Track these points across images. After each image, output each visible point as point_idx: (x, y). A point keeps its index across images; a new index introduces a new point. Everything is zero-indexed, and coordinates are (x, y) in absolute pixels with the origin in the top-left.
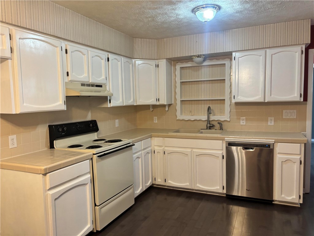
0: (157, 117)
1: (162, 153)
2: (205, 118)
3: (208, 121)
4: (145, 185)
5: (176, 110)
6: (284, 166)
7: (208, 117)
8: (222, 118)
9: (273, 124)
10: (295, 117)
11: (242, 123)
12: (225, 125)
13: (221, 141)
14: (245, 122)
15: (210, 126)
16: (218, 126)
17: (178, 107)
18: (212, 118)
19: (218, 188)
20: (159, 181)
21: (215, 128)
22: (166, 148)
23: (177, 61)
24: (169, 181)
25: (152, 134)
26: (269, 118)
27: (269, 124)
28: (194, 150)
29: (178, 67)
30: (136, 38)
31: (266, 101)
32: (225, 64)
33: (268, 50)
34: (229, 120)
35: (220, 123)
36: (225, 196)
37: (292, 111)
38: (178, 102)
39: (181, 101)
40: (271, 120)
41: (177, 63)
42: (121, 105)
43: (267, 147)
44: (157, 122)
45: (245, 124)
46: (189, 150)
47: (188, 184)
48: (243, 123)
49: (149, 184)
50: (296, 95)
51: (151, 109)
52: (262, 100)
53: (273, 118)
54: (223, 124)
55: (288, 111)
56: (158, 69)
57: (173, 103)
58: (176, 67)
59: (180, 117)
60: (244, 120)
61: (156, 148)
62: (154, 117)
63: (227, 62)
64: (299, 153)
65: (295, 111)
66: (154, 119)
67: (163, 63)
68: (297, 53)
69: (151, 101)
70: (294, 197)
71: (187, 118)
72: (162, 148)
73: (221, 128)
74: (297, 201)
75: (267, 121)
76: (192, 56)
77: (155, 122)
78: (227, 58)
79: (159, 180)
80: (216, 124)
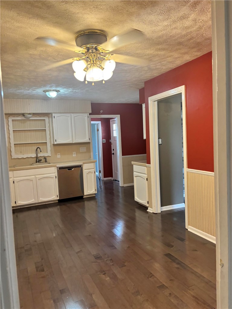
1: (12, 183)
2: (34, 155)
5: (11, 151)
6: (88, 175)
7: (37, 155)
8: (46, 155)
9: (75, 156)
10: (86, 151)
11: (58, 157)
13: (54, 167)
14: (60, 156)
15: (38, 160)
16: (43, 160)
17: (13, 149)
18: (39, 155)
19: (54, 197)
21: (41, 161)
23: (9, 115)
24: (19, 202)
26: (73, 153)
27: (74, 156)
28: (37, 176)
29: (10, 119)
31: (74, 143)
32: (45, 120)
33: (72, 114)
34: (50, 155)
35: (45, 158)
38: (13, 146)
39: (14, 144)
40: (74, 153)
41: (9, 116)
43: (80, 167)
45: (60, 157)
46: (33, 177)
47: (34, 200)
50: (87, 139)
52: (71, 142)
53: (75, 152)
54: (47, 158)
55: (82, 148)
58: (9, 119)
59: (14, 156)
60: (59, 155)
63: (46, 119)
64: (93, 168)
65: (85, 148)
68: (86, 117)
70: (93, 191)
71: (20, 156)
72: (12, 179)
73: (46, 161)
74: (95, 193)
78: (46, 116)
80: (42, 159)
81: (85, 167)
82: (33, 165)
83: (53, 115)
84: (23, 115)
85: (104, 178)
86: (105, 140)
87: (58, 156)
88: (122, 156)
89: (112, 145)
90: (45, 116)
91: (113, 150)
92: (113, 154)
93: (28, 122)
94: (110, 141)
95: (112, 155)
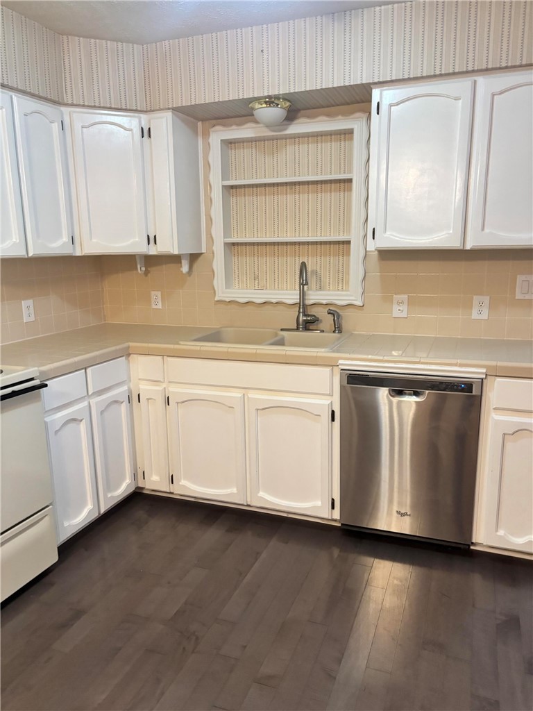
0: (159, 294)
2: (292, 296)
3: (303, 306)
4: (105, 495)
5: (213, 271)
7: (303, 295)
8: (338, 297)
9: (485, 316)
11: (396, 313)
12: (349, 319)
13: (329, 369)
14: (405, 308)
15: (308, 323)
16: (327, 321)
17: (219, 264)
18: (313, 297)
19: (319, 503)
21: (322, 326)
22: (173, 389)
23: (214, 122)
24: (183, 482)
25: (131, 344)
26: (476, 299)
27: (475, 315)
28: (252, 395)
29: (218, 136)
30: (68, 34)
31: (468, 247)
32: (351, 131)
33: (481, 80)
34: (359, 303)
35: (335, 314)
36: (340, 525)
38: (219, 249)
39: (226, 244)
40: (481, 304)
41: (213, 126)
42: (20, 253)
43: (462, 390)
44: (160, 306)
45: (404, 315)
46: (237, 394)
48: (399, 310)
49: (122, 489)
51: (141, 269)
52: (455, 244)
53: (486, 299)
54: (344, 314)
55: (531, 277)
56: (151, 142)
57: (204, 250)
58: (210, 140)
60: (402, 302)
61: (147, 387)
62: (153, 293)
66: (153, 298)
69: (131, 244)
71: (242, 295)
73: (338, 328)
75: (471, 308)
77: (154, 307)
78: (361, 111)
79: (155, 478)
81: (498, 396)
83: (376, 94)
87: (396, 308)
90: (353, 113)
93: (290, 150)
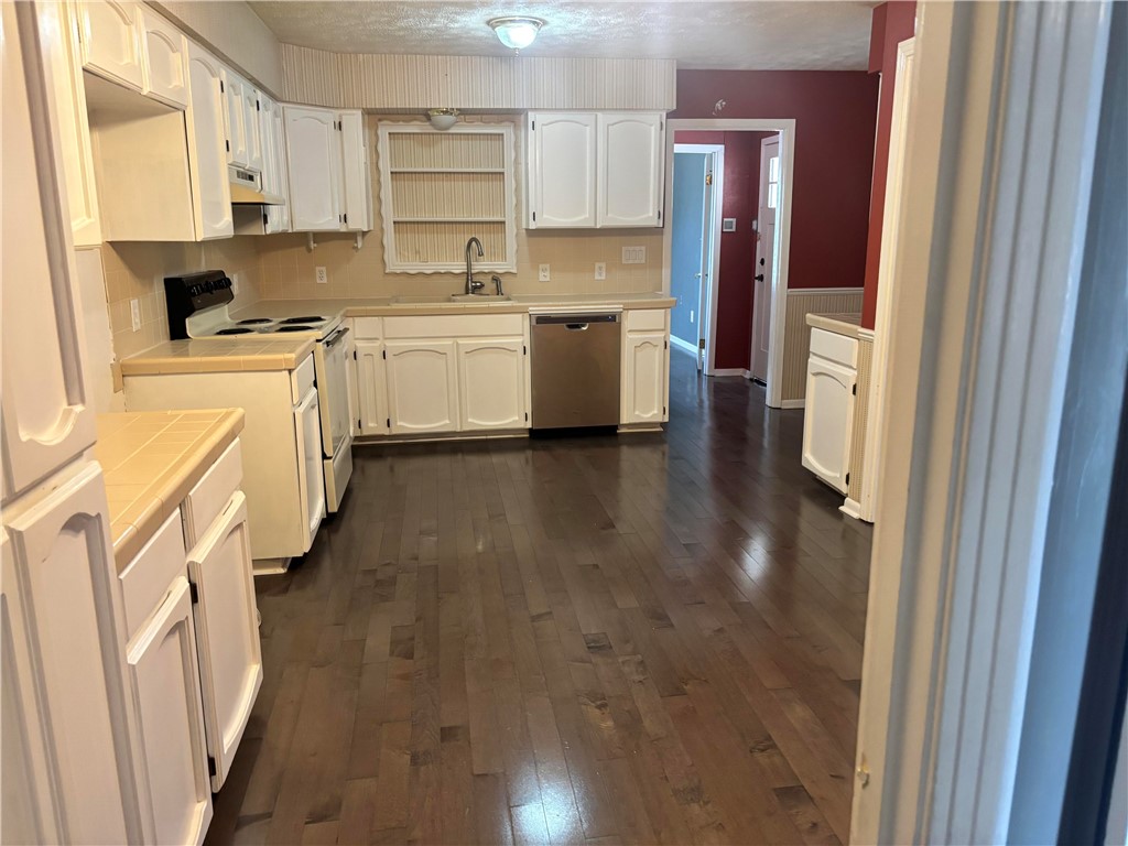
0: (324, 269)
1: (379, 355)
2: (459, 267)
3: (469, 275)
5: (383, 247)
6: (639, 354)
7: (469, 266)
8: (499, 267)
9: (603, 277)
10: (643, 261)
11: (541, 278)
12: (506, 283)
13: (520, 315)
14: (547, 274)
15: (473, 286)
16: (490, 286)
17: (390, 238)
18: (477, 267)
19: (515, 418)
20: (373, 427)
21: (484, 291)
22: (389, 344)
23: (380, 116)
24: (398, 424)
26: (597, 265)
27: (597, 277)
28: (460, 341)
29: (384, 130)
31: (599, 227)
32: (502, 135)
33: (600, 115)
34: (514, 271)
35: (496, 279)
36: (528, 435)
37: (637, 248)
38: (389, 228)
39: (396, 223)
40: (600, 268)
41: (380, 120)
43: (610, 320)
44: (325, 281)
45: (548, 279)
46: (449, 342)
47: (448, 422)
48: (545, 276)
50: (651, 214)
52: (590, 224)
53: (603, 265)
54: (502, 279)
55: (631, 248)
56: (342, 135)
57: (372, 228)
58: (379, 132)
59: (395, 264)
60: (546, 269)
61: (360, 344)
62: (318, 268)
63: (507, 131)
64: (662, 327)
65: (643, 248)
66: (318, 274)
67: (354, 121)
68: (653, 128)
70: (656, 412)
71: (413, 267)
72: (377, 343)
73: (499, 291)
74: (660, 419)
75: (593, 271)
76: (431, 109)
77: (318, 281)
78: (507, 120)
79: (371, 425)
80: (487, 281)
81: (631, 321)
82: (454, 301)
83: (531, 116)
84: (426, 115)
85: (716, 367)
86: (734, 220)
87: (541, 274)
88: (789, 287)
89: (758, 243)
90: (503, 121)
91: (762, 262)
92: (761, 278)
93: (445, 144)
94: (754, 227)
95: (756, 281)
